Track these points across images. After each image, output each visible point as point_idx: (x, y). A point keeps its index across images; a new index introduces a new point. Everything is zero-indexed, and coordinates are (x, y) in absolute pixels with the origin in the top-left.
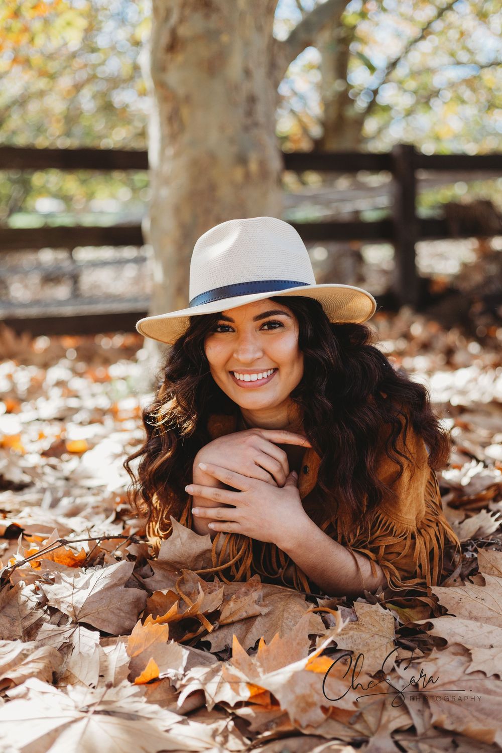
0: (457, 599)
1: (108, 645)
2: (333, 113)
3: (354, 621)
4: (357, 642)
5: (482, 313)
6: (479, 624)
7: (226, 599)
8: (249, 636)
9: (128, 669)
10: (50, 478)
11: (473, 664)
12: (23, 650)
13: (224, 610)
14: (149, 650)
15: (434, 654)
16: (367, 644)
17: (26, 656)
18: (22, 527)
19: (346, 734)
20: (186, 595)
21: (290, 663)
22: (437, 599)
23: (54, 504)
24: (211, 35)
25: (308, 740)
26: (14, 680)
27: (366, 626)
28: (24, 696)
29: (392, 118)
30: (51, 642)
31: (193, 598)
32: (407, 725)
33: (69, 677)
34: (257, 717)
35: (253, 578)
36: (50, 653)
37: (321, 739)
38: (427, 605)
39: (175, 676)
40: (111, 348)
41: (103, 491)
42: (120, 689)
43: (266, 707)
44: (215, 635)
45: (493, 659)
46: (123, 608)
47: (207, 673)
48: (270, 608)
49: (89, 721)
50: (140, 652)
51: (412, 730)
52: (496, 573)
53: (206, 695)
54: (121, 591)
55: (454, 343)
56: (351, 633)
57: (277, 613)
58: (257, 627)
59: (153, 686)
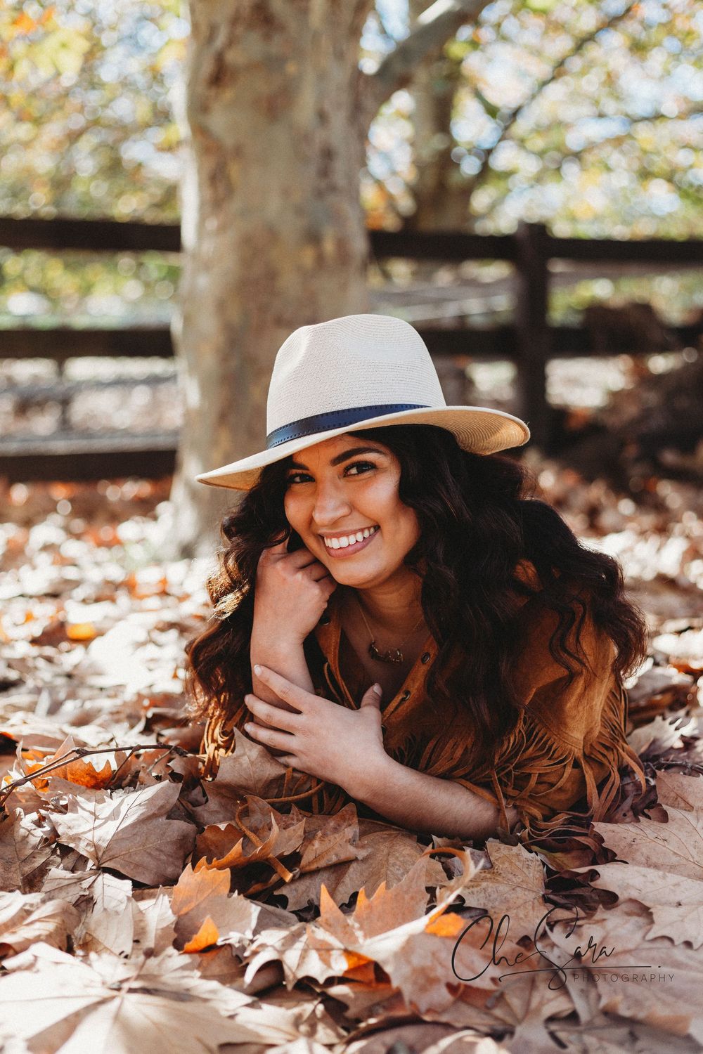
0: (629, 840)
1: (143, 899)
2: (430, 181)
3: (488, 869)
4: (491, 898)
5: (638, 460)
6: (661, 873)
7: (308, 837)
8: (341, 889)
9: (173, 931)
10: (45, 673)
11: (655, 927)
12: (24, 905)
13: (306, 852)
14: (203, 906)
15: (600, 913)
16: (507, 901)
17: (29, 913)
18: (14, 738)
19: (483, 1022)
20: (252, 832)
21: (400, 924)
22: (602, 840)
23: (54, 709)
24: (272, 64)
25: (430, 1029)
26: (14, 946)
27: (503, 875)
28: (29, 967)
29: (509, 190)
30: (63, 894)
31: (261, 835)
32: (566, 1010)
33: (90, 943)
34: (356, 999)
35: (346, 808)
36: (63, 909)
37: (448, 1028)
38: (587, 847)
39: (239, 942)
40: (121, 500)
41: (123, 692)
42: (163, 960)
43: (368, 984)
44: (293, 886)
45: (682, 921)
46: (163, 849)
47: (285, 938)
48: (370, 850)
49: (122, 1003)
50: (190, 908)
51: (573, 1017)
52: (683, 804)
53: (285, 967)
54: (162, 825)
55: (599, 499)
56: (484, 884)
57: (380, 857)
58: (351, 876)
59: (209, 955)
